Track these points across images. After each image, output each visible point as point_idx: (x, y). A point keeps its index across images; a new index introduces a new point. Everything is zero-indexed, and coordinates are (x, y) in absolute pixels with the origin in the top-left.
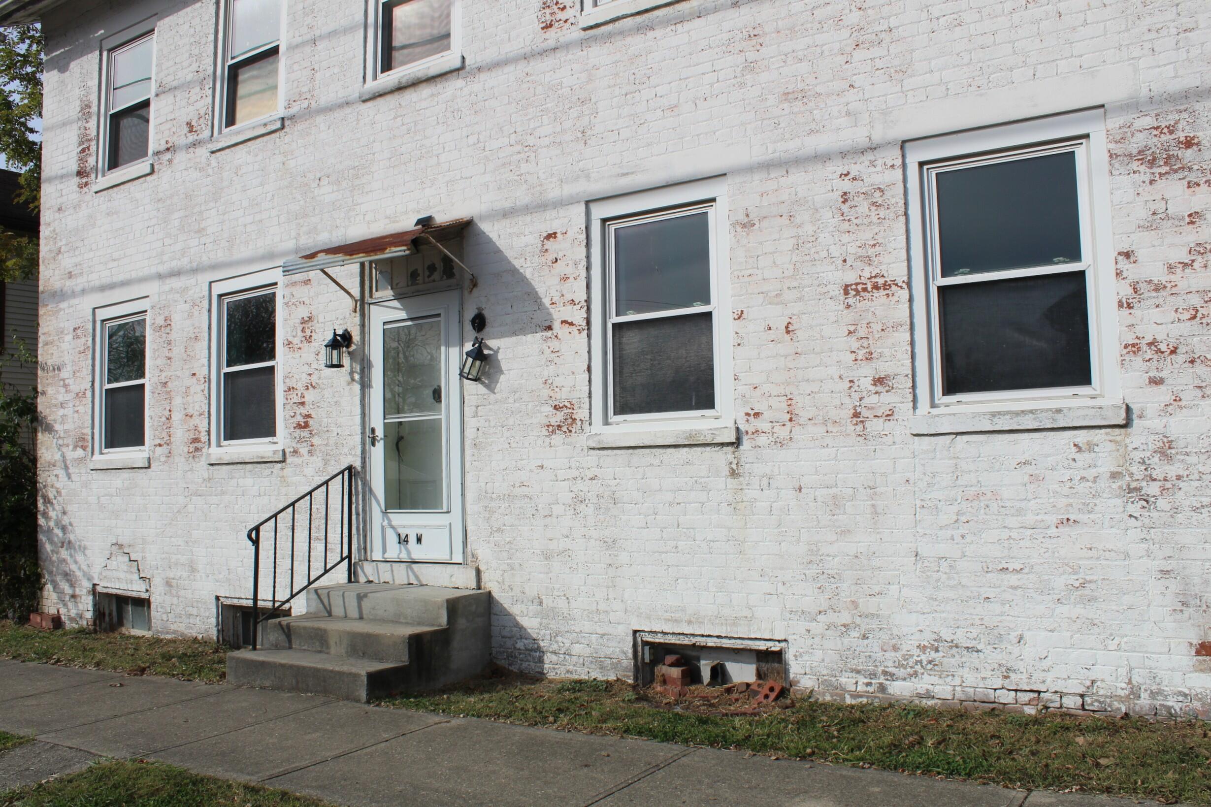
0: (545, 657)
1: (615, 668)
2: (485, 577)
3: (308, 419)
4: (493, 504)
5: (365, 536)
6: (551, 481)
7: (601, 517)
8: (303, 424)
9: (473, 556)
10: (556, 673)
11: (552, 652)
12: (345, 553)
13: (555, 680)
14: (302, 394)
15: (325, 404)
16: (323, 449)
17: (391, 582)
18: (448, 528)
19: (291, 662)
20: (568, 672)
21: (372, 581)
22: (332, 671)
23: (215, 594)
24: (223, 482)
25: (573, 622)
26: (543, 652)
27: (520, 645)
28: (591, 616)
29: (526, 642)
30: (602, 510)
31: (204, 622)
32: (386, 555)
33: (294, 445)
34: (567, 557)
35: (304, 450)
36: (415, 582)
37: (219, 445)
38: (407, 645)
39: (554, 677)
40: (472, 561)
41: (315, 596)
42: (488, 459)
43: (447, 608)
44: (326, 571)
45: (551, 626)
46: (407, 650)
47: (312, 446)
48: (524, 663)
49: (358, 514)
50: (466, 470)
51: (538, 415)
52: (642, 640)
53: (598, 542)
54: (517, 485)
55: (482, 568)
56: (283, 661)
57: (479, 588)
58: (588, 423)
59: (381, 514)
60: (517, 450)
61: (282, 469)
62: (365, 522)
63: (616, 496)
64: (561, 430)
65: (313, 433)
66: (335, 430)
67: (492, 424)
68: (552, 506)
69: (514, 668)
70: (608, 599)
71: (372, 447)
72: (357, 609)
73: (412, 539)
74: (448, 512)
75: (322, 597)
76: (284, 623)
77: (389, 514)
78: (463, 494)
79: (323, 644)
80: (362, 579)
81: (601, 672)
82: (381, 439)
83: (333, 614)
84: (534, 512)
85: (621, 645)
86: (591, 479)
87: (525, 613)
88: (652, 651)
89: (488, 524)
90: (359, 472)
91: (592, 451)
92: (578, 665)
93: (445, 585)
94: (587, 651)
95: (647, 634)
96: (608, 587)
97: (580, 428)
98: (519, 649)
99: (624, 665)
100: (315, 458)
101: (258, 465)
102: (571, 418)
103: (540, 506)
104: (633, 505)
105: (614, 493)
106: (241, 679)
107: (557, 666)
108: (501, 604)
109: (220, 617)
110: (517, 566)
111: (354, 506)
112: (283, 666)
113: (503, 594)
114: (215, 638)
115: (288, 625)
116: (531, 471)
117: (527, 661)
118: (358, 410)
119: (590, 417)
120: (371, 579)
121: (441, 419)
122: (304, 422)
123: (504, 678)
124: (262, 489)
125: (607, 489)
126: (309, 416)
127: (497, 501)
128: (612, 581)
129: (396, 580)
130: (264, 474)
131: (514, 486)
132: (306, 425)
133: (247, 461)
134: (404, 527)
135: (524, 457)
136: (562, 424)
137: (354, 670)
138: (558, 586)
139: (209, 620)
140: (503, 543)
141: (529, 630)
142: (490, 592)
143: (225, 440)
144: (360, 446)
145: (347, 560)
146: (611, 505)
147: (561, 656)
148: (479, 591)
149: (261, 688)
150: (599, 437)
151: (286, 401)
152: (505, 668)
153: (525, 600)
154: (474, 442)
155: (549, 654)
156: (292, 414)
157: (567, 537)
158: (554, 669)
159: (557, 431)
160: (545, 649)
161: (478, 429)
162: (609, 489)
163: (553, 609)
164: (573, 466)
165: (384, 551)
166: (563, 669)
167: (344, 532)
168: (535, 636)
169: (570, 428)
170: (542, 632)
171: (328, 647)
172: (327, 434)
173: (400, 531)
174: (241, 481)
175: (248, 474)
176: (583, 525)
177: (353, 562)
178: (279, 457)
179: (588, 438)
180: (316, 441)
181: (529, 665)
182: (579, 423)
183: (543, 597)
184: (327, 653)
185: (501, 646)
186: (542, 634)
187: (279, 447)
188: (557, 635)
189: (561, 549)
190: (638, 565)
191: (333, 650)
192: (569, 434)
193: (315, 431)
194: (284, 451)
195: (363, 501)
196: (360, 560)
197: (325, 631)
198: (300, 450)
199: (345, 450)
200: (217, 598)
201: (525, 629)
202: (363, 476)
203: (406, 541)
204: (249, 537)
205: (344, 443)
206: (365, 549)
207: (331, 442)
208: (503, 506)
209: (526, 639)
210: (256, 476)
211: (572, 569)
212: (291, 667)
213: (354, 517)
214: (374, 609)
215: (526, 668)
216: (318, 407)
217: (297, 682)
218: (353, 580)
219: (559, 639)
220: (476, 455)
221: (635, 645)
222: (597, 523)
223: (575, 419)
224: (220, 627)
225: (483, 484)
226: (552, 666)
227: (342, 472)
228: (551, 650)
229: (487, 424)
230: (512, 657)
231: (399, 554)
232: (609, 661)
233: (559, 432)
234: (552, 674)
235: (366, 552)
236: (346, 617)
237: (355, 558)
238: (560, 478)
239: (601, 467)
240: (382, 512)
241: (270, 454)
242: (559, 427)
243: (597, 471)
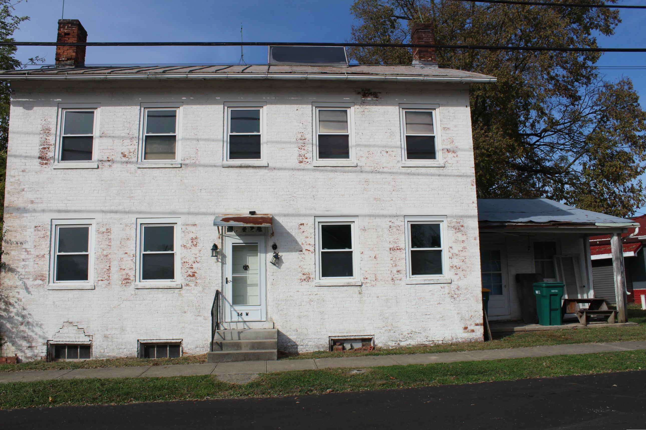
2: (275, 325)
4: (279, 303)
5: (222, 314)
6: (301, 295)
9: (271, 319)
14: (191, 264)
15: (204, 269)
16: (202, 284)
17: (236, 329)
18: (259, 310)
22: (262, 352)
23: (136, 339)
24: (144, 295)
25: (309, 336)
28: (315, 333)
29: (291, 343)
30: (319, 303)
31: (129, 351)
32: (233, 320)
33: (187, 283)
34: (307, 317)
35: (192, 284)
36: (248, 328)
37: (140, 281)
45: (301, 338)
47: (197, 283)
49: (220, 307)
51: (297, 276)
52: (332, 339)
53: (318, 312)
55: (275, 322)
57: (274, 328)
60: (289, 286)
61: (181, 291)
62: (222, 309)
63: (324, 299)
66: (209, 278)
68: (302, 303)
69: (287, 352)
70: (321, 328)
71: (226, 284)
72: (237, 337)
73: (244, 314)
74: (260, 305)
77: (234, 306)
78: (266, 300)
79: (238, 347)
80: (222, 328)
81: (318, 349)
82: (231, 282)
83: (226, 339)
84: (295, 304)
85: (325, 341)
86: (316, 295)
87: (291, 335)
88: (334, 341)
89: (277, 309)
90: (220, 292)
91: (316, 287)
92: (310, 348)
93: (260, 328)
94: (314, 344)
97: (312, 280)
98: (289, 346)
99: (326, 346)
100: (198, 287)
101: (166, 290)
104: (329, 302)
106: (216, 360)
108: (282, 333)
109: (140, 348)
110: (288, 321)
112: (238, 353)
113: (283, 329)
114: (136, 356)
116: (294, 292)
118: (220, 271)
119: (315, 277)
120: (226, 328)
122: (193, 275)
124: (168, 298)
125: (321, 298)
126: (195, 272)
128: (322, 323)
129: (239, 328)
130: (169, 292)
131: (287, 297)
133: (161, 288)
134: (241, 310)
135: (291, 288)
138: (303, 326)
139: (133, 350)
140: (283, 314)
141: (292, 340)
142: (278, 329)
143: (144, 279)
144: (220, 284)
146: (322, 302)
147: (304, 346)
150: (318, 283)
151: (182, 267)
153: (291, 331)
154: (272, 284)
155: (300, 346)
156: (186, 271)
157: (307, 311)
161: (273, 280)
163: (302, 333)
164: (309, 291)
165: (231, 318)
166: (305, 350)
171: (241, 348)
172: (204, 279)
173: (238, 312)
174: (155, 295)
175: (160, 292)
176: (313, 308)
178: (178, 287)
179: (314, 283)
180: (199, 281)
183: (298, 329)
185: (281, 345)
186: (297, 340)
187: (178, 283)
188: (303, 340)
189: (305, 315)
190: (331, 318)
192: (308, 282)
193: (198, 278)
194: (181, 285)
195: (222, 302)
196: (220, 322)
197: (240, 343)
199: (214, 285)
200: (138, 341)
202: (222, 294)
203: (241, 314)
205: (213, 282)
206: (222, 318)
207: (207, 282)
208: (283, 303)
210: (165, 293)
211: (308, 321)
212: (242, 353)
214: (245, 336)
215: (291, 351)
216: (200, 269)
217: (245, 358)
221: (329, 341)
222: (317, 307)
223: (310, 278)
224: (139, 352)
225: (275, 297)
226: (301, 349)
229: (277, 278)
230: (286, 348)
231: (238, 319)
232: (321, 346)
234: (301, 352)
238: (304, 294)
239: (319, 291)
240: (231, 306)
241: (173, 286)
242: (305, 280)
243: (318, 293)
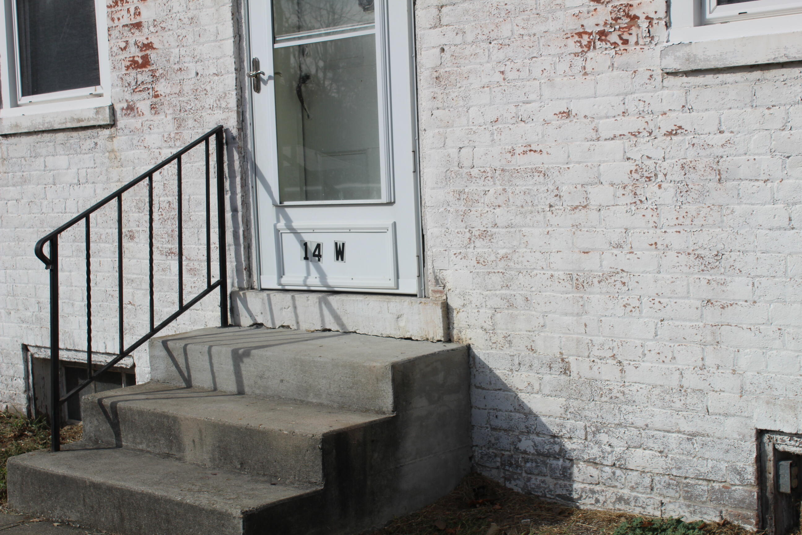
0: (575, 470)
1: (717, 499)
2: (459, 320)
3: (148, 52)
4: (472, 187)
5: (248, 248)
6: (587, 140)
7: (692, 209)
8: (140, 61)
9: (437, 281)
10: (597, 501)
11: (588, 461)
12: (216, 277)
13: (595, 513)
14: (136, 8)
15: (175, 23)
16: (174, 101)
17: (294, 327)
18: (390, 233)
19: (110, 482)
20: (620, 499)
21: (261, 325)
22: (180, 504)
23: (20, 342)
24: (23, 162)
25: (630, 409)
26: (571, 460)
27: (526, 444)
28: (667, 397)
29: (537, 439)
30: (693, 194)
31: (7, 385)
32: (284, 280)
33: (128, 97)
34: (619, 285)
35: (143, 106)
36: (334, 327)
37: (15, 104)
38: (319, 452)
39: (592, 508)
40: (434, 291)
41: (164, 353)
42: (461, 103)
43: (394, 380)
44: (183, 309)
45: (587, 413)
46: (319, 462)
47: (156, 96)
48: (533, 477)
49: (234, 210)
50: (422, 127)
51: (560, 14)
52: (775, 450)
53: (683, 257)
54: (519, 150)
55: (454, 303)
56: (98, 479)
57: (449, 339)
58: (663, 23)
59: (273, 210)
60: (519, 84)
61: (111, 138)
62: (247, 223)
63: (723, 166)
64: (606, 41)
65: (157, 75)
66: (193, 68)
67: (470, 37)
68: (589, 189)
69: (516, 486)
70: (703, 368)
71: (255, 94)
72: (233, 377)
73: (328, 252)
74: (390, 204)
75: (175, 354)
76: (107, 402)
77: (288, 210)
78: (417, 171)
79: (171, 441)
80: (245, 321)
81: (689, 506)
82: (270, 78)
83: (194, 383)
84: (553, 201)
85: (730, 457)
86: (670, 134)
87: (536, 387)
88: (795, 469)
89: (463, 225)
90: (234, 138)
91: (671, 78)
92: (640, 489)
93: (385, 333)
94: (660, 463)
95: (786, 438)
96: (704, 344)
97: (645, 34)
98: (525, 452)
99: (737, 495)
100: (162, 116)
101: (75, 134)
102: (628, 16)
103: (564, 188)
104: (761, 183)
105: (718, 159)
106: (31, 504)
107: (597, 488)
108: (491, 370)
109: (31, 377)
110: (520, 301)
111: (227, 197)
112: (96, 487)
113: (493, 351)
114: (24, 410)
115: (114, 406)
116: (546, 122)
117: (540, 474)
118: (228, 30)
119: (668, 11)
120: (259, 321)
121: (373, 36)
122: (142, 57)
123: (497, 507)
124: (83, 172)
125: (703, 153)
126: (149, 46)
127: (481, 182)
128: (713, 333)
129: (301, 323)
130: (83, 147)
131: (512, 152)
132: (146, 62)
133: (57, 127)
134: (313, 231)
135: (532, 97)
136: (608, 29)
137: (220, 505)
138: (601, 339)
139: (14, 382)
140: (493, 258)
141: (544, 419)
142: (468, 348)
143: (23, 95)
144: (234, 93)
145: (219, 288)
146: (713, 185)
147: (607, 469)
148: (450, 346)
149: (62, 523)
150: (687, 49)
151: (111, 24)
152: (498, 484)
153: (536, 364)
154: (435, 75)
155: (582, 465)
156: (123, 45)
157: (619, 246)
158: (593, 492)
159: (598, 43)
160: (574, 455)
161: (443, 50)
162: (708, 152)
163: (590, 382)
164: (632, 109)
165: (281, 272)
166: (610, 494)
167: (212, 241)
168: (555, 430)
169: (625, 36)
170: (569, 424)
171: (181, 449)
172: (180, 76)
173: (307, 238)
174: (50, 160)
175: (59, 149)
176: (652, 224)
177: (229, 291)
178: (105, 119)
179: (663, 53)
180: (162, 87)
181: (543, 482)
182: (644, 24)
183: (571, 359)
184: (179, 459)
185: (490, 445)
186: (568, 426)
187: (105, 102)
188: (598, 431)
189: (606, 269)
190: (770, 302)
191: (189, 455)
192: (622, 47)
193: (161, 71)
194: (112, 108)
195: (242, 187)
196: (241, 289)
197: (175, 419)
198: (138, 105)
199: (210, 101)
200: (25, 348)
201: (536, 417)
202: (241, 144)
203: (318, 255)
204: (39, 253)
205: (208, 88)
206: (249, 269)
207: (187, 88)
208: (492, 191)
209: (538, 434)
210: (72, 151)
211: (629, 308)
212: (110, 489)
213: (228, 215)
214: (261, 377)
215: (539, 487)
216: (163, 29)
217: (122, 519)
218: (230, 321)
219: (603, 437)
220: (440, 97)
221: (760, 459)
222: (681, 220)
223: (636, 17)
224: (31, 393)
225: (453, 152)
226: (588, 487)
227: (205, 138)
228: (586, 457)
229: (458, 39)
230: (511, 465)
231: (306, 278)
232: (704, 486)
233: (603, 45)
234: (588, 501)
235: (250, 275)
236: (215, 389)
237: (233, 285)
238: (604, 134)
239: (691, 110)
240: (275, 205)
241: (92, 114)
242: (603, 34)
243: (684, 119)
